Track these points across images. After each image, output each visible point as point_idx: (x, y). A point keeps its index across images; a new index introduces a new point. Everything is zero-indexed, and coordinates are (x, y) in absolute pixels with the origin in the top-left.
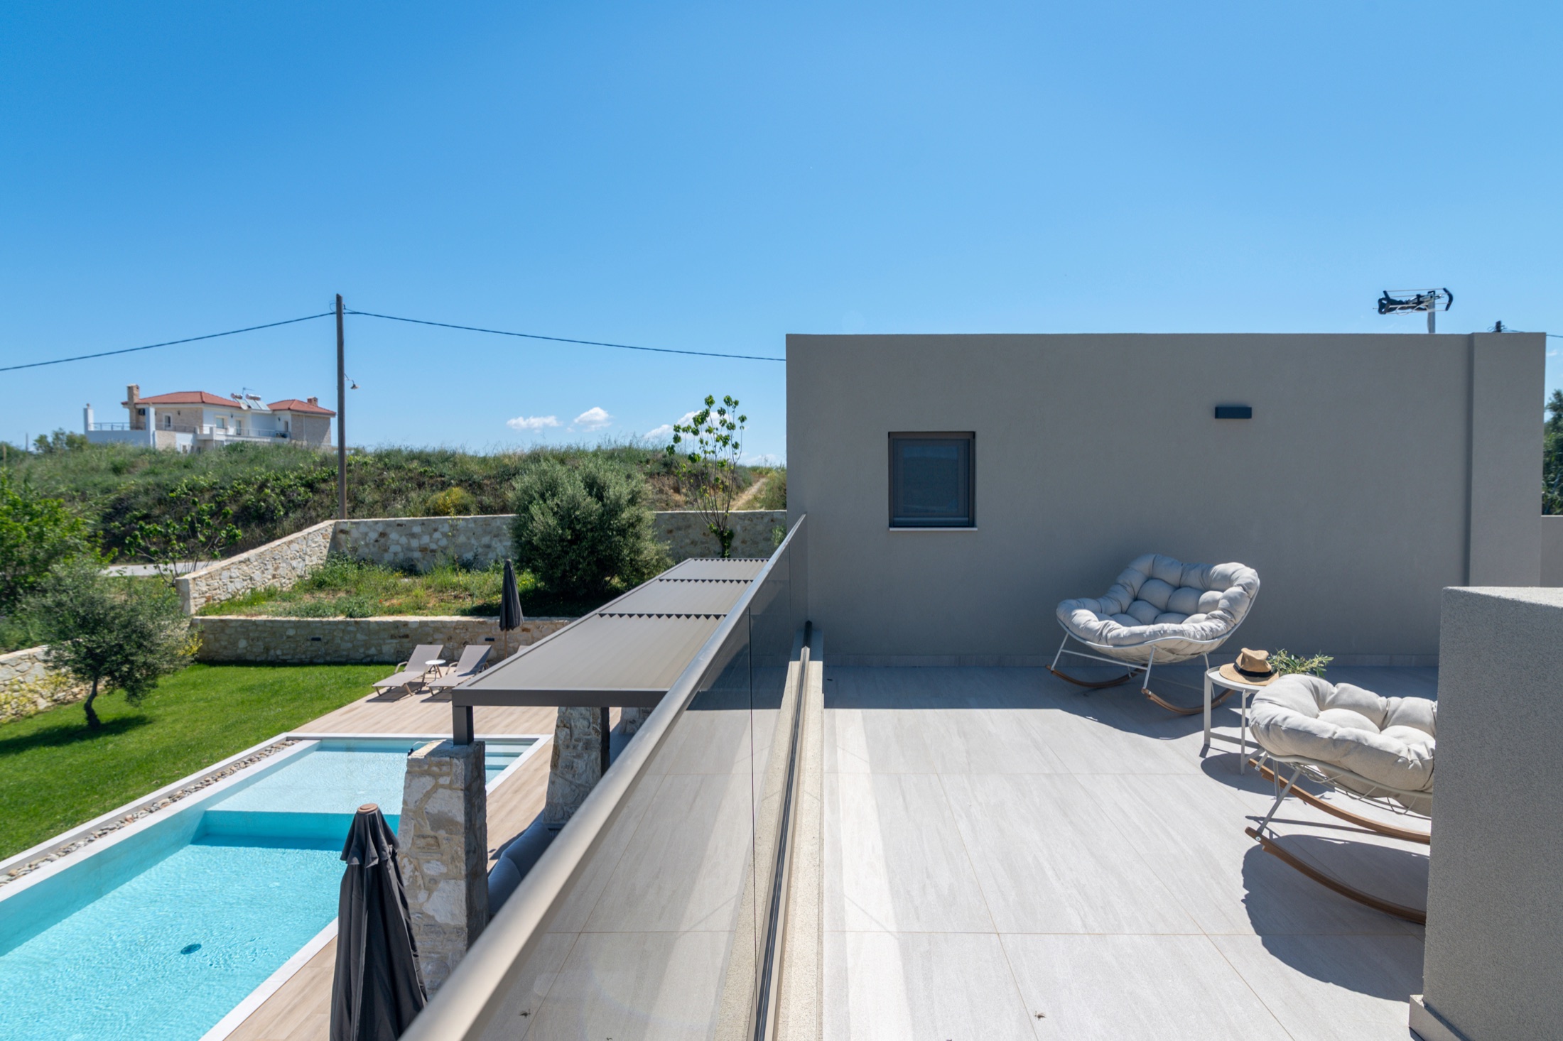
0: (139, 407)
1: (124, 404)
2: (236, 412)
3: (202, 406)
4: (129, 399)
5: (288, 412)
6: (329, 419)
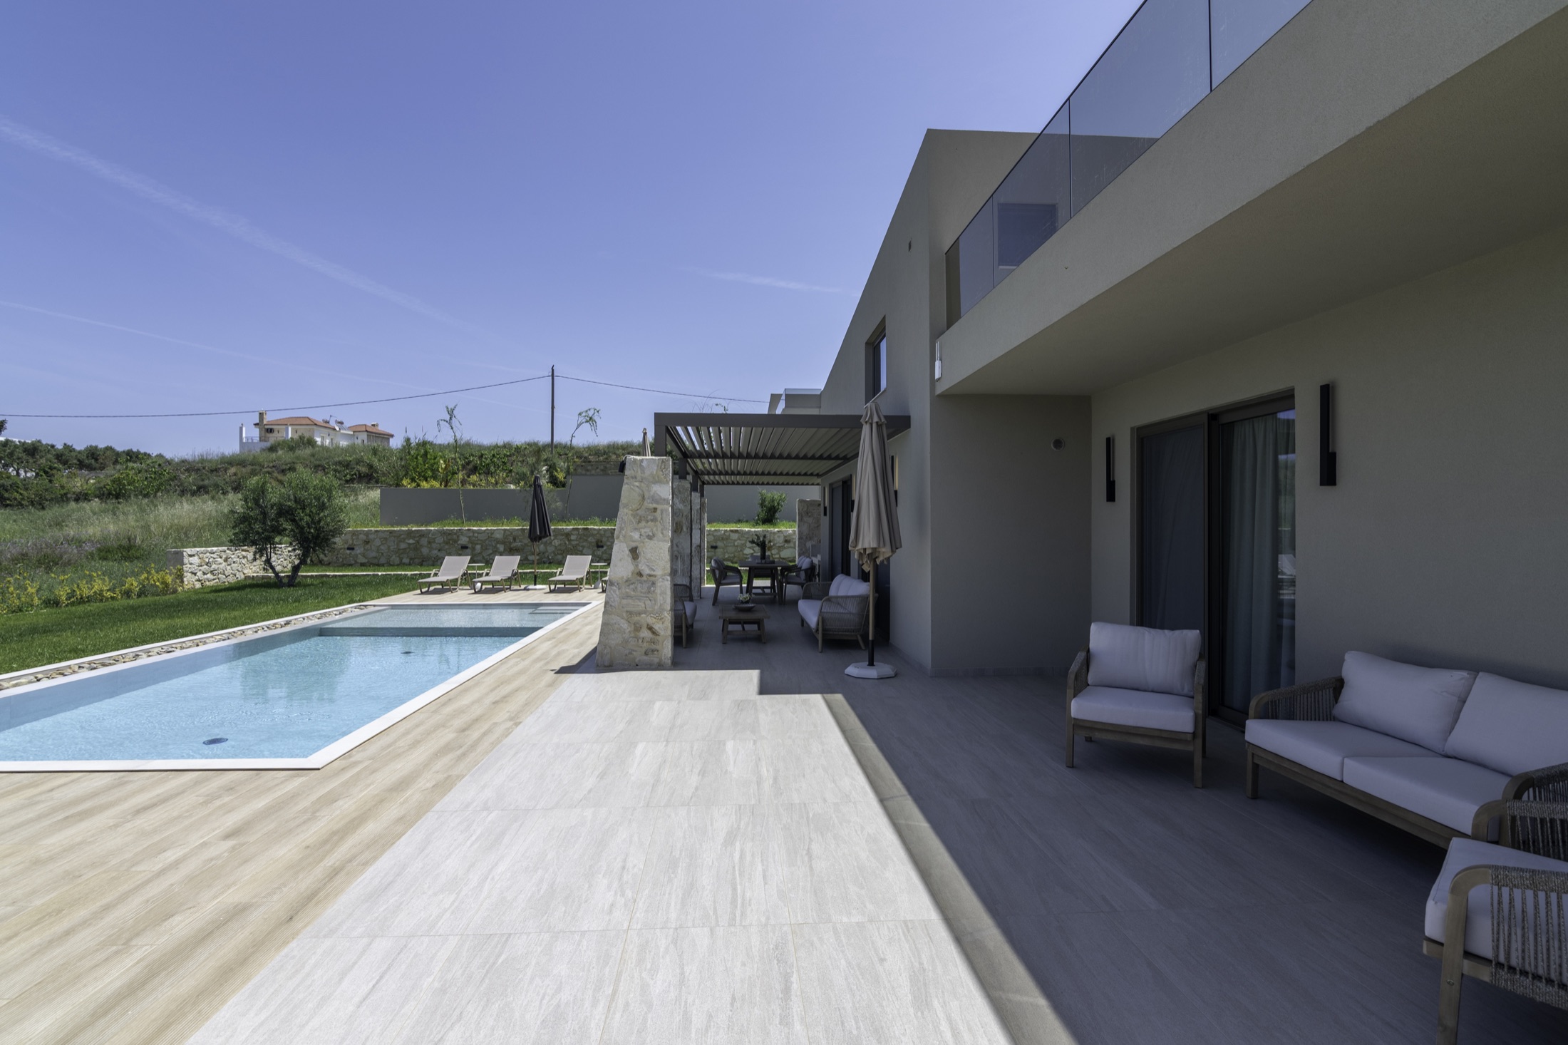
0: (267, 427)
1: (256, 425)
2: (331, 432)
3: (315, 427)
4: (260, 421)
5: (366, 433)
6: (389, 439)
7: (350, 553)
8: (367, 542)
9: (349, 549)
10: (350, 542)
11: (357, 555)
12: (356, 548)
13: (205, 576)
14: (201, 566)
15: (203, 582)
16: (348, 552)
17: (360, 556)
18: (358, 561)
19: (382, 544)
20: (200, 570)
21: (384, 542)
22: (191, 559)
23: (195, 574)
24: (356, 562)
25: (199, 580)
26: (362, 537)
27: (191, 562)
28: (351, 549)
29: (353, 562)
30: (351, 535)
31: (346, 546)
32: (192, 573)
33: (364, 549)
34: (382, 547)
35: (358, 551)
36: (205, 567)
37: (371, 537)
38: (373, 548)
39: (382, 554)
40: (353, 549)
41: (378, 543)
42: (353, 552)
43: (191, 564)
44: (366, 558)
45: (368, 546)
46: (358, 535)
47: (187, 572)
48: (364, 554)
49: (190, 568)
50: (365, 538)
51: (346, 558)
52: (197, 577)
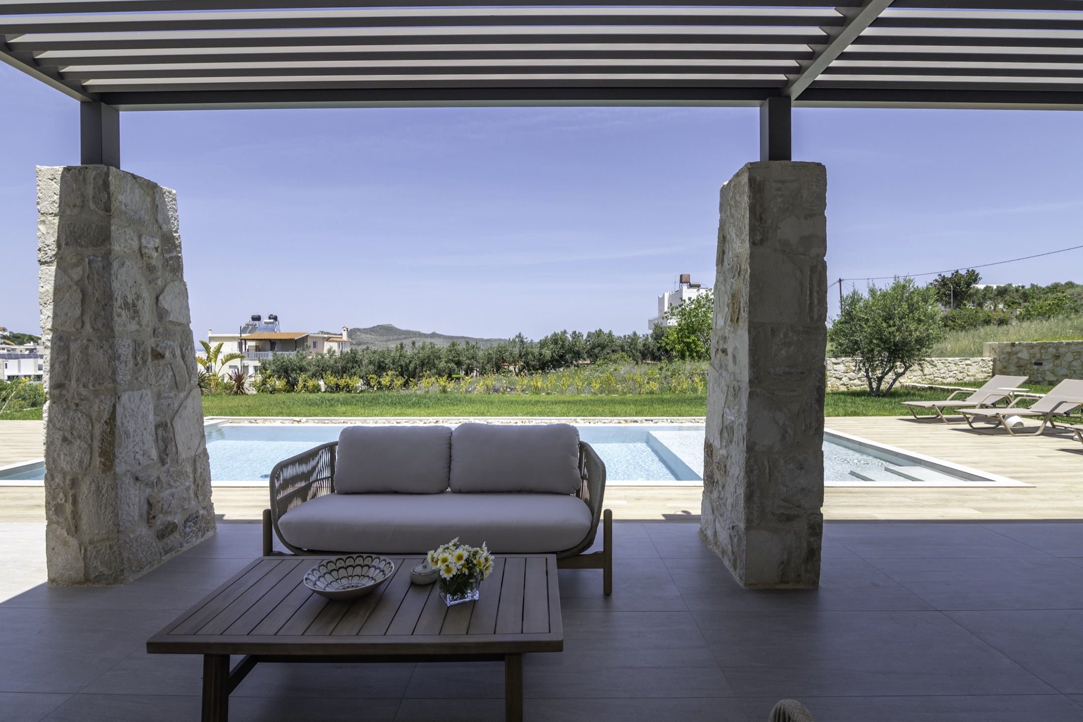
7: (1038, 369)
8: (1057, 357)
9: (1036, 364)
10: (1038, 356)
11: (1044, 372)
12: (1045, 363)
13: (852, 382)
14: (847, 373)
15: (849, 386)
16: (1036, 367)
17: (1048, 372)
18: (1045, 378)
19: (1075, 359)
20: (846, 376)
21: (1077, 357)
22: (835, 366)
23: (840, 379)
24: (1044, 380)
25: (844, 384)
26: (1052, 350)
27: (835, 368)
28: (1039, 364)
29: (1041, 379)
30: (1039, 348)
31: (1033, 361)
32: (836, 378)
33: (1054, 365)
34: (1074, 363)
35: (1047, 366)
36: (852, 373)
37: (1062, 350)
38: (1064, 363)
39: (1075, 371)
40: (1041, 364)
41: (1069, 357)
42: (1041, 368)
43: (835, 370)
44: (1055, 375)
45: (1057, 362)
46: (1047, 348)
47: (831, 377)
48: (1053, 370)
49: (834, 374)
50: (1054, 351)
51: (1033, 374)
52: (842, 382)
